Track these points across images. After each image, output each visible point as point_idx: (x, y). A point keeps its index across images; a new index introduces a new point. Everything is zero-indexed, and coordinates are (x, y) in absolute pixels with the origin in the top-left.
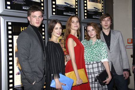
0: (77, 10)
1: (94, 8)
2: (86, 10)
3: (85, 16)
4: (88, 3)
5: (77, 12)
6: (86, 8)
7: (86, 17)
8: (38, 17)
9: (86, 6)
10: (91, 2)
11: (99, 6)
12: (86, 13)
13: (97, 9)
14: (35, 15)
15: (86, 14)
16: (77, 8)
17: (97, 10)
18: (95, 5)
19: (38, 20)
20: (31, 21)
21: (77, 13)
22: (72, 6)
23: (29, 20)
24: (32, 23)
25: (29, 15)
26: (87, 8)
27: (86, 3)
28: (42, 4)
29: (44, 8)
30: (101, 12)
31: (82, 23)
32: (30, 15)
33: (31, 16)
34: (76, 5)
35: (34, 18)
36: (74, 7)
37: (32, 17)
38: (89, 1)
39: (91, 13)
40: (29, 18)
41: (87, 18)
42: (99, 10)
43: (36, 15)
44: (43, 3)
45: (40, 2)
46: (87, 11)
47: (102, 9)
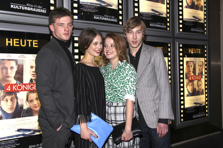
0: (168, 20)
1: (194, 17)
2: (181, 19)
3: (180, 28)
4: (185, 10)
5: (169, 22)
6: (181, 17)
7: (181, 30)
8: (66, 25)
9: (182, 15)
10: (188, 9)
11: (201, 14)
12: (181, 24)
13: (197, 18)
14: (62, 22)
15: (181, 26)
16: (169, 18)
17: (197, 20)
18: (194, 13)
19: (67, 30)
20: (55, 31)
21: (168, 24)
22: (162, 15)
23: (53, 29)
24: (58, 35)
25: (52, 22)
26: (183, 17)
27: (182, 11)
28: (120, 12)
29: (122, 18)
30: (203, 22)
31: (176, 38)
32: (54, 22)
33: (55, 24)
34: (167, 13)
35: (61, 27)
36: (164, 16)
37: (58, 26)
38: (186, 7)
39: (189, 24)
40: (52, 27)
41: (183, 31)
42: (200, 20)
43: (64, 23)
44: (121, 10)
45: (117, 9)
46: (183, 21)
47: (205, 19)
